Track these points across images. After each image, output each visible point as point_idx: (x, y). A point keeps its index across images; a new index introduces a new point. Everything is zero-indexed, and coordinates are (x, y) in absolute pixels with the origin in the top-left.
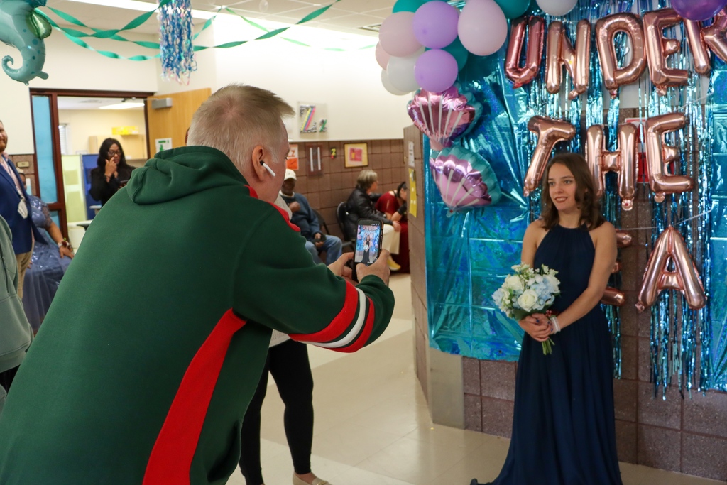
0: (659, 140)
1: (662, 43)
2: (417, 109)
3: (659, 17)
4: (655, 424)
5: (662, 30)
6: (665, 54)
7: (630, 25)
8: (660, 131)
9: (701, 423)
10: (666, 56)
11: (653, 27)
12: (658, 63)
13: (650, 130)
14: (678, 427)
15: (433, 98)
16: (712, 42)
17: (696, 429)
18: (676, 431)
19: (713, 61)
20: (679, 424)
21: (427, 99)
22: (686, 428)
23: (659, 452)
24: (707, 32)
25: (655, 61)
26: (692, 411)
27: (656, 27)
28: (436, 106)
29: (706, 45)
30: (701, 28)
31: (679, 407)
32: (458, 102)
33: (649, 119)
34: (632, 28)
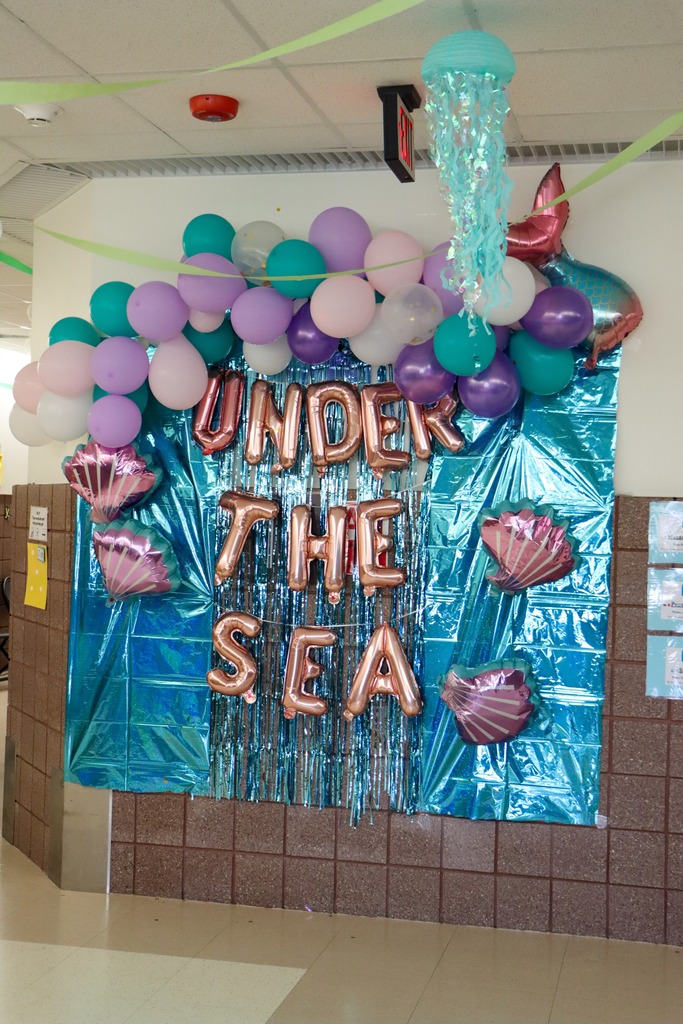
0: (372, 526)
1: (381, 420)
2: (80, 469)
3: (379, 393)
4: (358, 859)
5: (381, 406)
6: (383, 435)
7: (347, 396)
8: (373, 518)
9: (409, 852)
10: (383, 434)
11: (371, 403)
12: (376, 443)
13: (363, 515)
14: (383, 861)
15: (103, 457)
16: (434, 424)
17: (405, 861)
18: (381, 864)
19: (435, 446)
20: (385, 857)
21: (96, 458)
22: (392, 861)
23: (361, 894)
24: (429, 413)
25: (373, 440)
26: (399, 839)
27: (375, 403)
28: (107, 469)
29: (428, 428)
30: (423, 410)
31: (385, 835)
32: (136, 464)
33: (361, 503)
34: (349, 401)
